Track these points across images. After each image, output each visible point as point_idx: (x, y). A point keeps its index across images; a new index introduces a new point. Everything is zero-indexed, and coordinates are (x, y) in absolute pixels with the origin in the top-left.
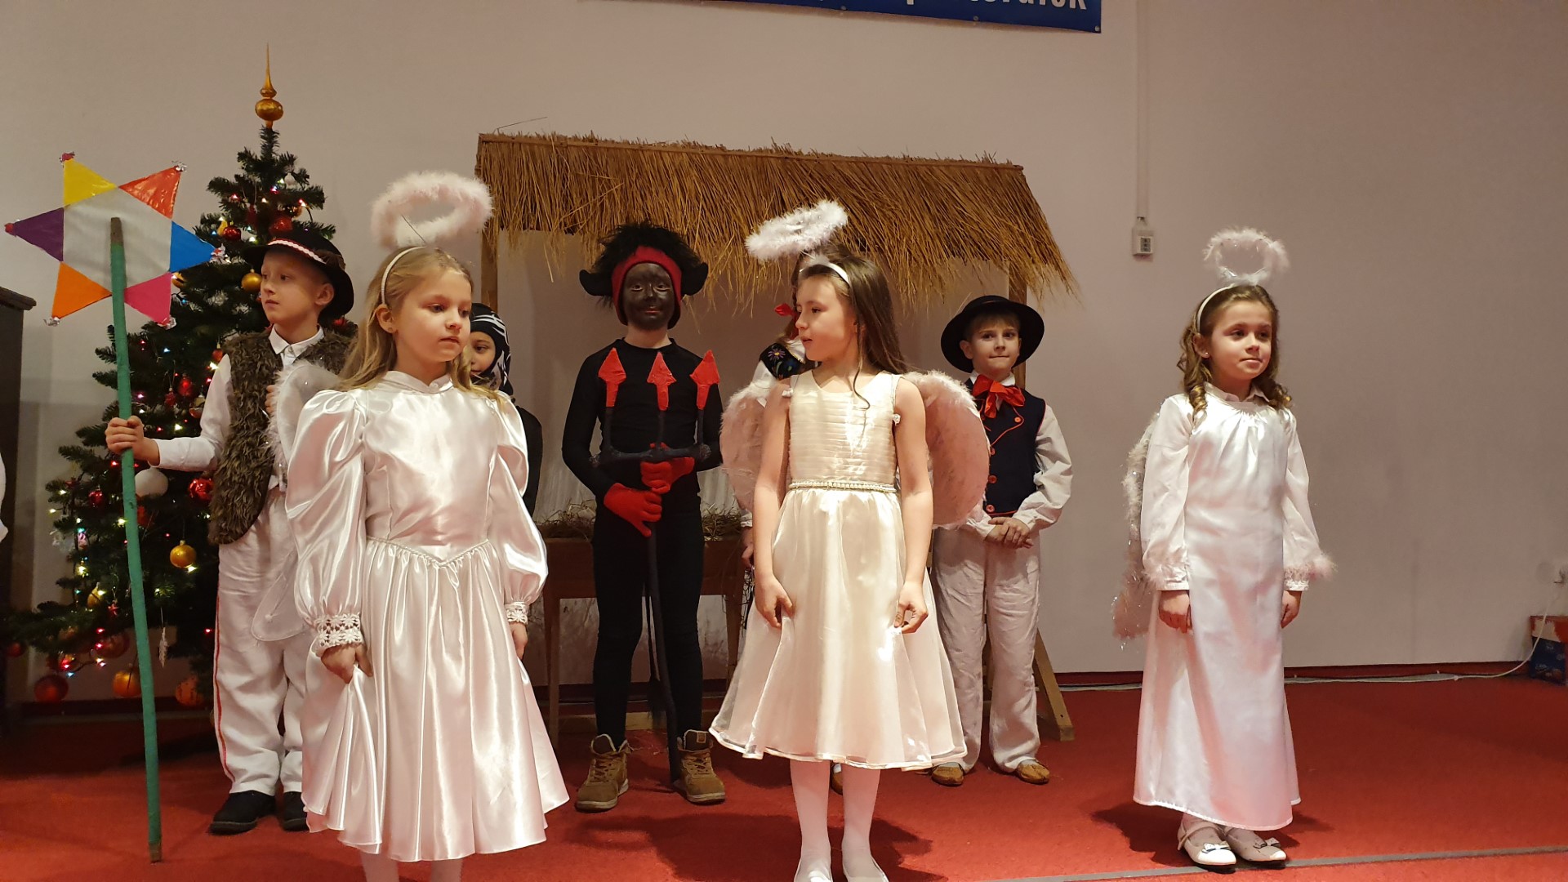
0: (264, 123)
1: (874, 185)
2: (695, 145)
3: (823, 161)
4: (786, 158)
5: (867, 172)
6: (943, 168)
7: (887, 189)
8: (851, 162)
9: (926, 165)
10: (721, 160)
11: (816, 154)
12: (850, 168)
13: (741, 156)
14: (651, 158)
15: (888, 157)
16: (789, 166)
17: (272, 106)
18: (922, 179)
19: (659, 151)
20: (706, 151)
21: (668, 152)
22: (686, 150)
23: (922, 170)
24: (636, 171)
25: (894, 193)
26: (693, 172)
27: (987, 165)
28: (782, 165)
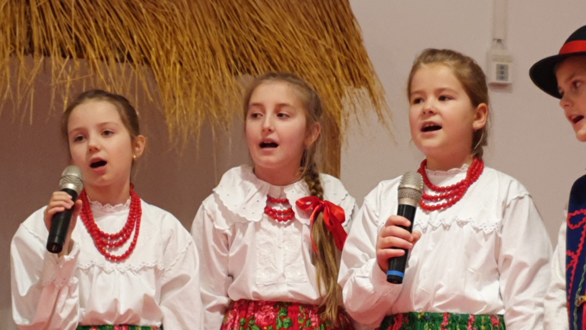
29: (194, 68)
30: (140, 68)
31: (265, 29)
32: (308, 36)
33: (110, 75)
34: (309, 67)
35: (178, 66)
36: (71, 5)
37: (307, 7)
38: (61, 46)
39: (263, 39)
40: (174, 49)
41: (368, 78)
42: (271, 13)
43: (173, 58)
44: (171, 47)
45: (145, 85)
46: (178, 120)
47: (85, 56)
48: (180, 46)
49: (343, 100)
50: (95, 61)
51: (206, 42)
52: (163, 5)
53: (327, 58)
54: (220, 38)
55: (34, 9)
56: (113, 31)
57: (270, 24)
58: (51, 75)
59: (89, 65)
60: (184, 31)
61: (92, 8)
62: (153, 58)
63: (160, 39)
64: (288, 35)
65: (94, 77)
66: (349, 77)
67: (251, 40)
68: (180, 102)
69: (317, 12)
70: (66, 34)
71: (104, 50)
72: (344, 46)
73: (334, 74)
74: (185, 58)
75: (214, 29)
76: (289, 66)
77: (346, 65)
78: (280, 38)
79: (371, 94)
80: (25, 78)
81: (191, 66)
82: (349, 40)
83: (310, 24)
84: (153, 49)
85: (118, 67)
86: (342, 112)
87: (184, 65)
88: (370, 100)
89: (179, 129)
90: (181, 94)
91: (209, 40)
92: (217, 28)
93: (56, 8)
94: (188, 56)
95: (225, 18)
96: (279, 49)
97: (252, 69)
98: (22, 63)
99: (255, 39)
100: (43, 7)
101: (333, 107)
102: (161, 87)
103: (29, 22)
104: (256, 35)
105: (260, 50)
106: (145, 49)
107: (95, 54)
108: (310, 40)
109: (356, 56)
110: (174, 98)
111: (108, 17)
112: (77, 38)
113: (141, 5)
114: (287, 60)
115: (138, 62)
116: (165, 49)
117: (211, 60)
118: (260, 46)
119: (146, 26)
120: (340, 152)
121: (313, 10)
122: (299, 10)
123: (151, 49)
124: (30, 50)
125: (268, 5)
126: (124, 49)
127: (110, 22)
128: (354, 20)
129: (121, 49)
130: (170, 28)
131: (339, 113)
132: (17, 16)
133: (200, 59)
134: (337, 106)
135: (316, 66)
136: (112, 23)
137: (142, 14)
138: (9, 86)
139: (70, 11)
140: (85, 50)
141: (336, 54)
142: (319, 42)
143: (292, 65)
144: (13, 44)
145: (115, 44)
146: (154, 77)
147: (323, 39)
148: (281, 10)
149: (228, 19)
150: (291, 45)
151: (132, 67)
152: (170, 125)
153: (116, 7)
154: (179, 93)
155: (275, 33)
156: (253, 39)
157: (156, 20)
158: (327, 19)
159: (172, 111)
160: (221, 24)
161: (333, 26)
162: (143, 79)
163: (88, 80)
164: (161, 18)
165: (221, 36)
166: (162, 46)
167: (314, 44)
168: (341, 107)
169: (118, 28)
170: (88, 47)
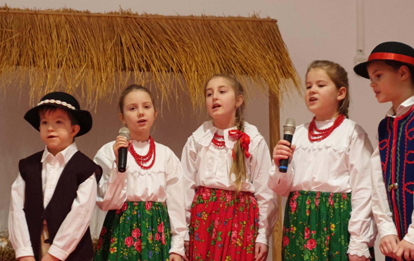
1: (180, 33)
2: (71, 11)
3: (150, 19)
4: (127, 17)
5: (178, 26)
6: (226, 22)
7: (189, 34)
8: (168, 19)
9: (215, 20)
10: (86, 19)
11: (146, 14)
12: (167, 22)
13: (99, 17)
14: (41, 19)
15: (192, 16)
16: (128, 22)
18: (212, 29)
19: (47, 14)
20: (76, 14)
21: (53, 15)
22: (65, 14)
23: (213, 23)
24: (30, 26)
25: (192, 37)
26: (67, 27)
27: (254, 19)
28: (125, 22)
29: (204, 73)
30: (177, 74)
31: (239, 52)
32: (261, 54)
33: (163, 78)
34: (262, 69)
35: (196, 72)
36: (143, 45)
37: (259, 39)
38: (139, 66)
39: (238, 57)
40: (194, 64)
41: (292, 73)
42: (242, 43)
43: (193, 69)
44: (192, 63)
45: (180, 83)
46: (197, 99)
47: (151, 70)
48: (196, 63)
49: (280, 85)
50: (156, 72)
51: (209, 59)
52: (187, 43)
53: (271, 64)
54: (216, 58)
55: (125, 48)
56: (164, 57)
57: (242, 50)
58: (135, 80)
59: (153, 74)
60: (198, 55)
61: (153, 46)
62: (184, 69)
63: (186, 59)
64: (250, 54)
65: (155, 80)
66: (282, 73)
67: (232, 57)
68: (198, 90)
69: (265, 42)
70: (141, 60)
71: (160, 67)
72: (279, 58)
73: (275, 72)
74: (199, 68)
75: (213, 53)
76: (252, 69)
77: (280, 68)
78: (247, 55)
79: (294, 81)
80: (122, 82)
81: (202, 72)
82: (282, 54)
83: (261, 48)
84: (183, 65)
85: (167, 74)
86: (279, 91)
87: (199, 72)
88: (294, 85)
89: (198, 104)
90: (198, 87)
91: (211, 59)
92: (214, 53)
93: (136, 48)
94: (201, 67)
95: (218, 47)
96: (246, 61)
97: (233, 72)
98: (121, 75)
99: (234, 57)
100: (129, 47)
101: (275, 88)
102: (188, 83)
103: (123, 55)
104: (234, 55)
105: (236, 63)
106: (179, 65)
107: (155, 69)
108: (261, 56)
109: (286, 63)
110: (195, 88)
111: (161, 50)
112: (146, 62)
113: (177, 43)
114: (250, 66)
115: (176, 72)
116: (189, 65)
117: (212, 69)
118: (237, 60)
119: (179, 54)
120: (279, 112)
121: (263, 41)
122: (255, 41)
123: (182, 65)
124: (124, 69)
125: (240, 39)
126: (169, 66)
127: (162, 53)
128: (284, 45)
129: (168, 66)
130: (191, 54)
131: (278, 92)
132: (117, 52)
133: (207, 69)
134: (277, 88)
135: (266, 69)
136: (163, 53)
137: (177, 47)
138: (115, 87)
139: (142, 48)
140: (150, 67)
141: (275, 62)
142: (266, 56)
143: (253, 69)
144: (116, 66)
145: (164, 63)
146: (184, 79)
147: (268, 55)
148: (247, 42)
149: (220, 48)
150: (252, 59)
151: (173, 74)
152: (194, 102)
153: (165, 45)
154: (197, 86)
155: (244, 54)
156: (233, 57)
157: (184, 50)
158: (270, 45)
159: (194, 95)
160: (216, 50)
161: (273, 48)
162: (179, 80)
163: (153, 81)
164: (187, 49)
165: (217, 56)
166: (188, 63)
167: (264, 57)
168: (279, 88)
169: (166, 55)
170: (152, 66)
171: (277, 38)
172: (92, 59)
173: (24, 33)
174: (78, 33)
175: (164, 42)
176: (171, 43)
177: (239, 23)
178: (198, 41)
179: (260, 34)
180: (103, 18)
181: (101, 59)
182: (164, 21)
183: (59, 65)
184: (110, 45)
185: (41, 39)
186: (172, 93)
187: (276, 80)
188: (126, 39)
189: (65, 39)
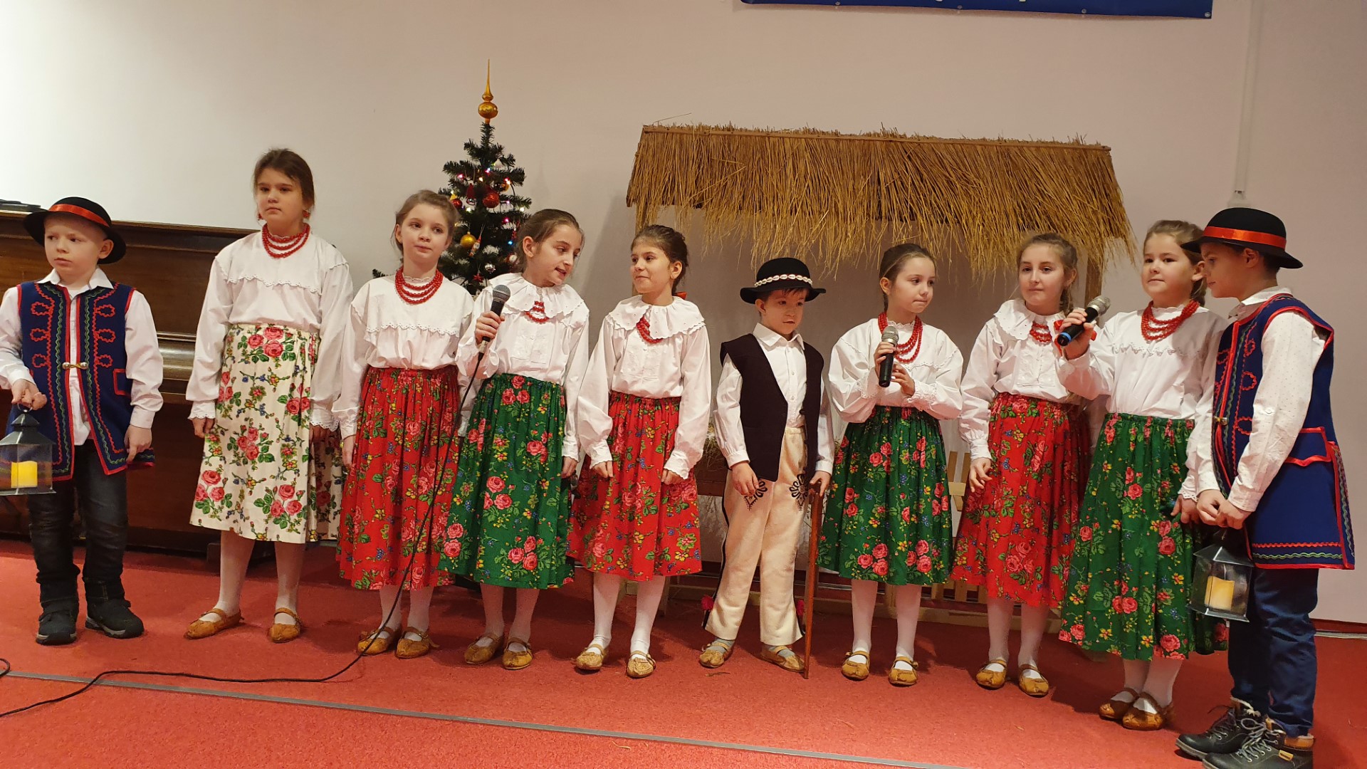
0: (484, 120)
1: (965, 165)
2: (814, 132)
3: (923, 144)
4: (891, 141)
5: (961, 154)
6: (1033, 149)
7: (976, 168)
8: (949, 144)
9: (1017, 147)
10: (833, 144)
11: (918, 137)
12: (946, 149)
13: (851, 140)
14: (774, 145)
15: (984, 139)
16: (891, 148)
17: (490, 107)
18: (1011, 158)
19: (782, 137)
20: (822, 136)
21: (789, 138)
22: (805, 136)
23: (1013, 151)
24: (759, 155)
25: (981, 173)
26: (807, 155)
27: (1076, 146)
28: (887, 147)
29: (992, 227)
30: (953, 227)
31: (1047, 196)
32: (1080, 201)
35: (981, 226)
36: (908, 184)
38: (900, 213)
39: (1045, 204)
40: (979, 215)
41: (1125, 232)
42: (1054, 184)
43: (978, 220)
44: (977, 212)
46: (979, 266)
48: (983, 213)
49: (1104, 250)
50: (923, 225)
51: (1002, 208)
52: (973, 182)
53: (1093, 217)
54: (1013, 205)
55: (883, 188)
56: (936, 201)
57: (1052, 193)
58: (893, 235)
59: (918, 228)
61: (923, 186)
62: (964, 222)
63: (969, 208)
64: (1065, 200)
65: (922, 236)
66: (1110, 232)
67: (1036, 205)
68: (981, 253)
69: (1088, 181)
70: (904, 204)
71: (929, 216)
72: (1108, 209)
73: (1098, 230)
74: (986, 220)
75: (1009, 198)
77: (1108, 223)
78: (1058, 203)
79: (1127, 243)
80: (875, 238)
82: (1112, 202)
83: (1083, 193)
84: (964, 214)
85: (938, 228)
87: (985, 226)
90: (983, 247)
91: (1005, 207)
92: (1011, 198)
93: (899, 188)
94: (988, 219)
95: (1018, 189)
98: (874, 227)
99: (1040, 204)
100: (890, 188)
101: (1096, 255)
102: (968, 241)
103: (879, 199)
104: (1040, 201)
106: (957, 214)
108: (1081, 204)
109: (1116, 215)
110: (977, 250)
111: (934, 191)
112: (910, 208)
113: (957, 182)
114: (1063, 220)
115: (952, 223)
116: (972, 214)
117: (1005, 222)
118: (1043, 208)
119: (960, 199)
121: (1085, 181)
122: (1074, 181)
124: (879, 218)
125: (1051, 178)
127: (934, 197)
128: (1117, 188)
129: (942, 216)
130: (977, 199)
131: (1100, 260)
132: (872, 194)
133: (997, 220)
134: (1099, 254)
135: (1085, 224)
136: (936, 197)
137: (958, 189)
138: (864, 244)
139: (908, 189)
140: (916, 216)
141: (1101, 214)
142: (1088, 205)
144: (868, 214)
145: (936, 211)
146: (963, 234)
147: (1091, 203)
148: (1060, 180)
149: (1020, 189)
150: (1066, 209)
151: (948, 228)
152: (974, 269)
153: (939, 183)
154: (981, 246)
155: (1055, 199)
156: (1038, 204)
157: (967, 193)
158: (1095, 187)
159: (975, 259)
160: (1013, 192)
161: (1100, 192)
162: (956, 235)
164: (971, 192)
165: (1015, 203)
166: (971, 212)
167: (1084, 207)
168: (1102, 255)
169: (940, 200)
170: (918, 214)
171: (1107, 177)
172: (836, 204)
173: (751, 165)
174: (820, 165)
175: (939, 179)
176: (949, 182)
177: (1052, 152)
178: (989, 179)
179: (1082, 171)
180: (857, 142)
181: (848, 203)
182: (943, 146)
183: (793, 211)
184: (862, 183)
185: (772, 175)
186: (945, 255)
187: (1099, 242)
188: (885, 174)
189: (803, 176)
